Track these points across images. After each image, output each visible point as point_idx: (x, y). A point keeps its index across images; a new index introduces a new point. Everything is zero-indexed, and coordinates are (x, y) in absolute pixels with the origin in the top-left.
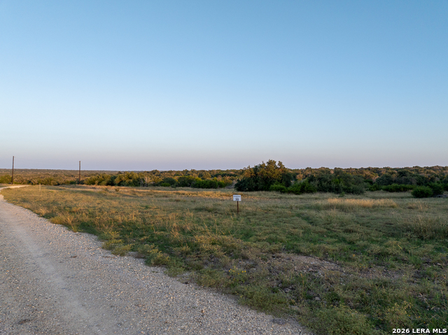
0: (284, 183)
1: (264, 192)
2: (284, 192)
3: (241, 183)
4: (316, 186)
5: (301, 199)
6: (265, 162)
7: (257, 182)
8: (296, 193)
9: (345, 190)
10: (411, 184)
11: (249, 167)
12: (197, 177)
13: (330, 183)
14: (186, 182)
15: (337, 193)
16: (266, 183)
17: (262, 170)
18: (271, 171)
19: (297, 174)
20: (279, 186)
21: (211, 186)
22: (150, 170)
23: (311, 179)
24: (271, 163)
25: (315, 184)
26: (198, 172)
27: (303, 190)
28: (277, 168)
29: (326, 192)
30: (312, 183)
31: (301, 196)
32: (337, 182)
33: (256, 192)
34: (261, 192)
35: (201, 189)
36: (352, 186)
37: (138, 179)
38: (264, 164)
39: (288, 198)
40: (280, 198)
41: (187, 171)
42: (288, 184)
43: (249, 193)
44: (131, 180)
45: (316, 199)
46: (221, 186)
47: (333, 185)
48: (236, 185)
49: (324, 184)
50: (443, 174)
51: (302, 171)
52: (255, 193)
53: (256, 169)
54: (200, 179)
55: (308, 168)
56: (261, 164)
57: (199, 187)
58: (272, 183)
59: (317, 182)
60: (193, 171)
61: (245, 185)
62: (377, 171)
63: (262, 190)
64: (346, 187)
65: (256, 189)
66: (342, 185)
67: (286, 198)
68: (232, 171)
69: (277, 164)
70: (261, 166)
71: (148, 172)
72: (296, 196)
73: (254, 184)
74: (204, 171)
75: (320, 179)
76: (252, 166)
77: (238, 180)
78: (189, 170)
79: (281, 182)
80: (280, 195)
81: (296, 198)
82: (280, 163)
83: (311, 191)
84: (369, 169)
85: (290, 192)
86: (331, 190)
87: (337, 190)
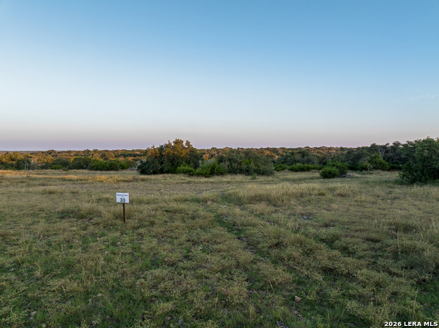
0: (192, 164)
1: (170, 175)
2: (192, 175)
3: (145, 164)
4: (226, 168)
5: (212, 183)
6: (172, 142)
7: (162, 163)
8: (206, 175)
9: (255, 171)
10: (313, 163)
11: (153, 147)
12: (98, 158)
13: (240, 164)
14: (82, 164)
15: (248, 175)
16: (173, 164)
17: (168, 150)
18: (178, 152)
19: (204, 154)
20: (187, 168)
21: (112, 167)
22: (46, 150)
23: (221, 160)
24: (178, 142)
25: (225, 165)
26: (101, 152)
27: (213, 172)
28: (184, 148)
29: (236, 173)
30: (222, 164)
31: (211, 180)
32: (247, 163)
33: (161, 175)
34: (166, 175)
35: (99, 172)
36: (262, 167)
37: (23, 161)
38: (170, 144)
39: (198, 183)
40: (189, 183)
41: (88, 151)
42: (196, 166)
43: (153, 177)
44: (14, 162)
45: (228, 182)
46: (123, 168)
47: (244, 167)
48: (139, 167)
49: (235, 165)
50: (330, 153)
51: (208, 150)
52: (160, 177)
53: (161, 149)
54: (101, 160)
55: (213, 148)
56: (167, 143)
57: (97, 169)
58: (178, 164)
59: (227, 163)
60: (95, 151)
61: (149, 167)
62: (274, 150)
63: (168, 172)
64: (256, 168)
65: (162, 172)
66: (252, 165)
67: (195, 183)
68: (137, 150)
69: (184, 144)
70: (167, 146)
71: (43, 152)
72: (206, 180)
73: (160, 167)
74: (107, 151)
75: (229, 160)
76: (157, 146)
77: (141, 162)
78: (91, 150)
79: (189, 164)
80: (188, 179)
81: (207, 182)
82: (188, 143)
83: (221, 174)
84: (268, 149)
85: (199, 175)
86: (241, 172)
87: (247, 171)
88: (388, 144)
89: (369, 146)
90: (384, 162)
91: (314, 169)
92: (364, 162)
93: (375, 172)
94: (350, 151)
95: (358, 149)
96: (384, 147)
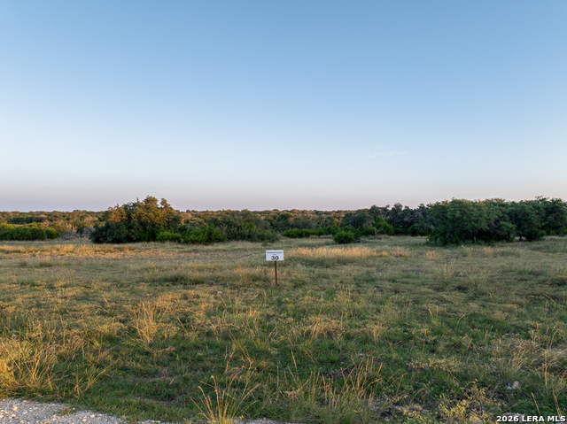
3: (102, 230)
4: (225, 233)
6: (141, 200)
7: (130, 228)
8: (202, 243)
9: (259, 237)
11: (117, 206)
13: (241, 228)
24: (150, 201)
25: (223, 230)
27: (211, 238)
28: (160, 208)
29: (237, 240)
32: (249, 228)
38: (139, 203)
46: (50, 236)
47: (245, 231)
48: (94, 234)
49: (234, 229)
56: (135, 201)
59: (226, 227)
63: (139, 240)
69: (159, 203)
70: (135, 205)
73: (127, 234)
75: (227, 223)
82: (164, 202)
83: (219, 240)
85: (193, 242)
86: (243, 237)
87: (249, 237)
88: (388, 206)
89: (369, 208)
90: (388, 225)
91: (313, 234)
92: (369, 225)
93: (382, 236)
94: (348, 215)
95: (359, 211)
96: (385, 210)
